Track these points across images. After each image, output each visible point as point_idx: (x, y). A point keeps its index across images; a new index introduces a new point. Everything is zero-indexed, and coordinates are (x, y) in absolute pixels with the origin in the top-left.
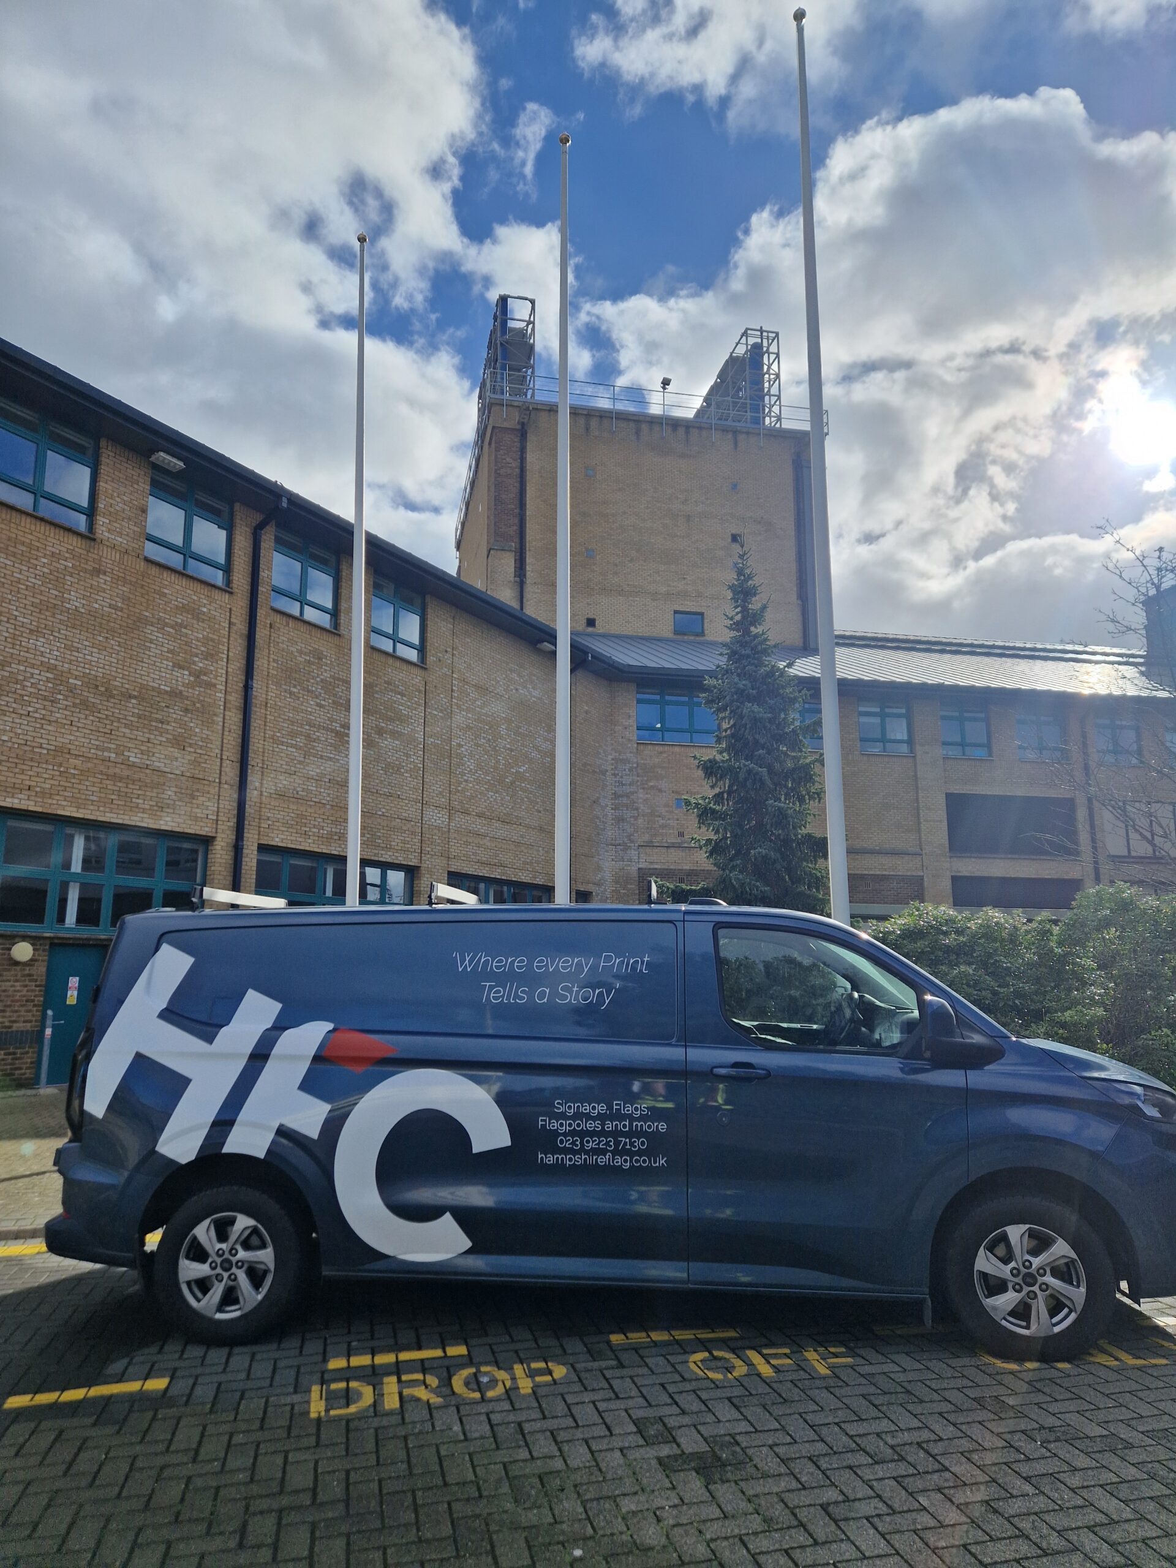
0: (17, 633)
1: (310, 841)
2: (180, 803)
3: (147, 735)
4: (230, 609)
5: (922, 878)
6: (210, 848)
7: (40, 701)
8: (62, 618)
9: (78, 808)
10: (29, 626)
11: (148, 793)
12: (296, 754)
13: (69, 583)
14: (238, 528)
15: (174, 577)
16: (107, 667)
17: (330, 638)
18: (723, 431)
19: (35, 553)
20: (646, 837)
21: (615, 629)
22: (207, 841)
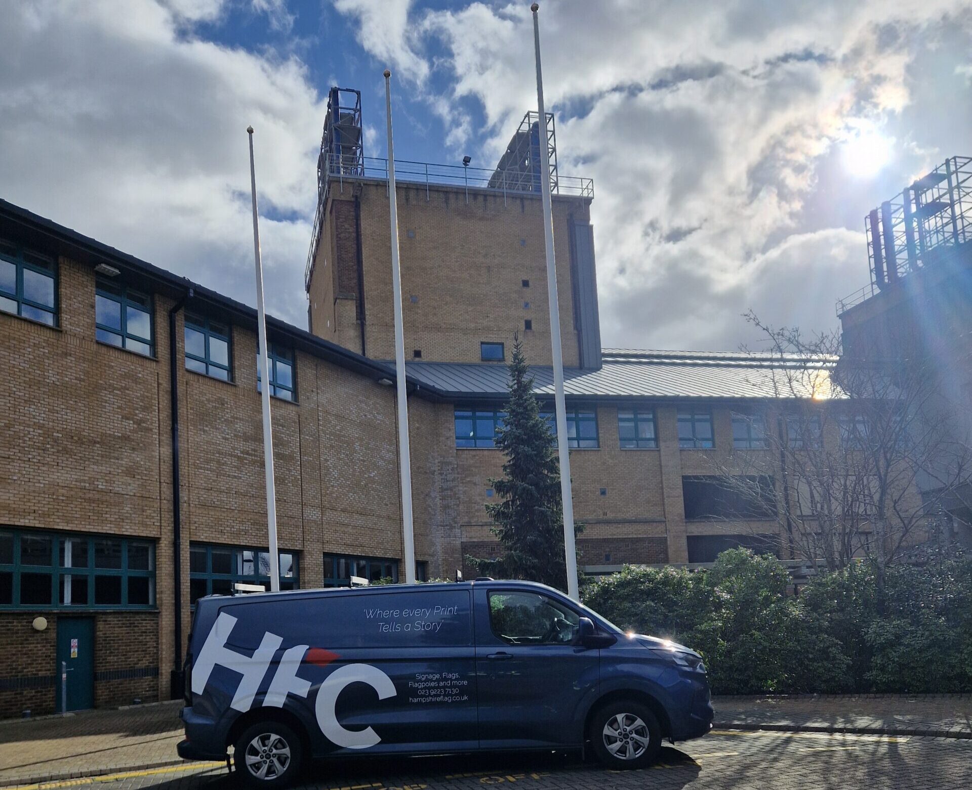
0: (16, 403)
1: (225, 537)
2: (135, 516)
3: (108, 469)
4: (158, 373)
5: (666, 539)
6: (157, 545)
7: (36, 450)
8: (44, 389)
9: (67, 523)
10: (23, 398)
11: (112, 510)
12: (211, 475)
13: (47, 364)
14: (158, 313)
15: (117, 354)
16: (77, 423)
17: (229, 389)
18: (513, 198)
19: (23, 345)
20: (466, 519)
21: (436, 358)
22: (155, 541)
